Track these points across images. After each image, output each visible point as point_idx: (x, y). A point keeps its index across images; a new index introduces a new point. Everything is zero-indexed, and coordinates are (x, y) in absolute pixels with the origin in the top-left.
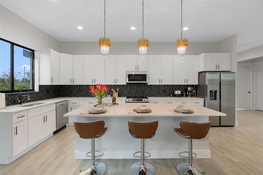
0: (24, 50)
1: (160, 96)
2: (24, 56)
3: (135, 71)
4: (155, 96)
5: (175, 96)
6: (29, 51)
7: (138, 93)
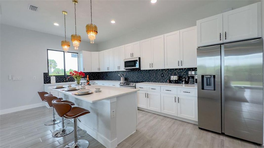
0: (72, 54)
1: (158, 82)
2: (72, 57)
3: (131, 58)
4: (153, 82)
5: (171, 82)
6: (75, 54)
7: (139, 78)
